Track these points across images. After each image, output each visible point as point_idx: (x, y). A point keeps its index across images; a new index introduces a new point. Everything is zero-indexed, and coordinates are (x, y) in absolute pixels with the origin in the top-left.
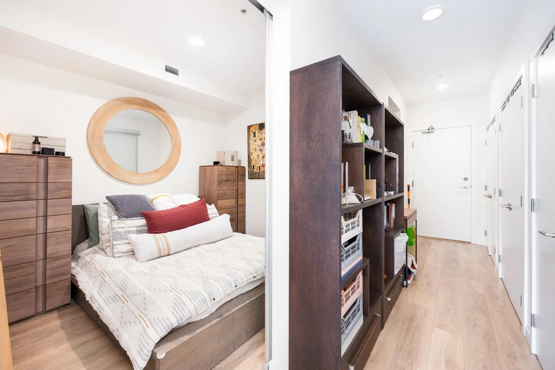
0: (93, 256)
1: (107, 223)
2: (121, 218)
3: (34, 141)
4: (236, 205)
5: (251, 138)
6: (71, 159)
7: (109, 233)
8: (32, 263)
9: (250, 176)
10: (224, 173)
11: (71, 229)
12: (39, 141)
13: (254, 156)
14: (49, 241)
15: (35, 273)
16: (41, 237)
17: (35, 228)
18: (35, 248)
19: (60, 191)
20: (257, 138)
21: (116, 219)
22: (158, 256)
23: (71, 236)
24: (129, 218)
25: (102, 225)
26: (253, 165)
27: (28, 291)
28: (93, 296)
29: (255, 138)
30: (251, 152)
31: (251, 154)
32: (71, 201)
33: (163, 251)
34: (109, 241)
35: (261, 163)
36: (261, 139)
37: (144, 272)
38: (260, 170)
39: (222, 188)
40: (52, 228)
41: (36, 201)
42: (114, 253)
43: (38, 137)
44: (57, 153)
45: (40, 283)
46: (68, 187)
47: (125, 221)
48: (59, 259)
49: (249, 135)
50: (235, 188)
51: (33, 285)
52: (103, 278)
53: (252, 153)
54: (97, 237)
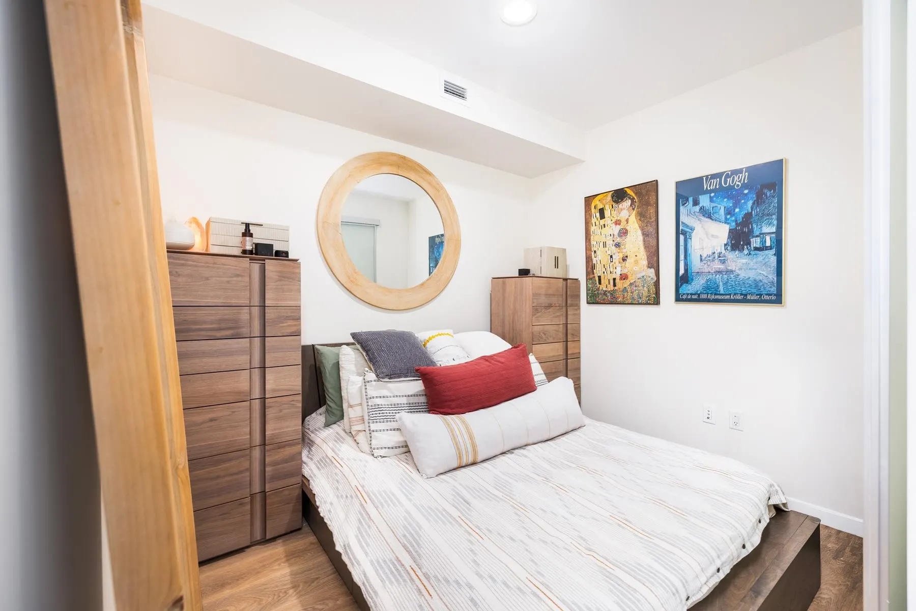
0: (336, 446)
1: (359, 385)
2: (383, 378)
3: (244, 231)
4: (564, 354)
5: (594, 220)
6: (299, 264)
7: (361, 404)
8: (244, 451)
9: (590, 297)
10: (543, 292)
11: (301, 392)
12: (251, 232)
13: (600, 258)
14: (270, 413)
15: (250, 469)
16: (257, 404)
17: (249, 389)
18: (249, 426)
19: (283, 323)
20: (607, 220)
21: (373, 379)
22: (455, 465)
23: (300, 405)
24: (395, 378)
25: (350, 387)
26: (599, 277)
27: (240, 502)
28: (349, 545)
29: (603, 220)
30: (593, 249)
31: (593, 253)
32: (300, 340)
33: (464, 456)
34: (363, 420)
35: (619, 272)
36: (617, 223)
37: (445, 510)
38: (615, 285)
39: (539, 322)
40: (274, 391)
41: (248, 339)
42: (373, 447)
43: (249, 224)
44: (278, 253)
45: (257, 488)
46: (295, 315)
47: (390, 385)
48: (284, 447)
49: (588, 216)
50: (563, 321)
51: (246, 492)
52: (362, 505)
53: (595, 251)
54: (339, 408)
